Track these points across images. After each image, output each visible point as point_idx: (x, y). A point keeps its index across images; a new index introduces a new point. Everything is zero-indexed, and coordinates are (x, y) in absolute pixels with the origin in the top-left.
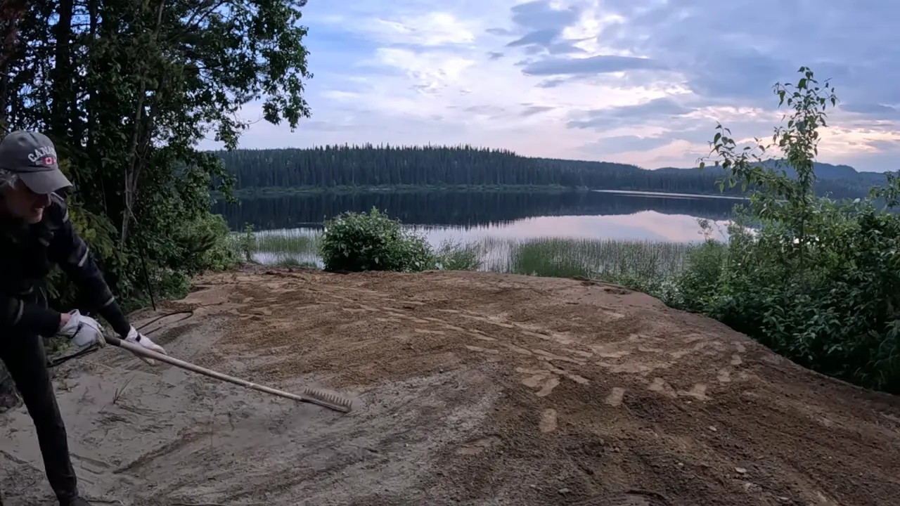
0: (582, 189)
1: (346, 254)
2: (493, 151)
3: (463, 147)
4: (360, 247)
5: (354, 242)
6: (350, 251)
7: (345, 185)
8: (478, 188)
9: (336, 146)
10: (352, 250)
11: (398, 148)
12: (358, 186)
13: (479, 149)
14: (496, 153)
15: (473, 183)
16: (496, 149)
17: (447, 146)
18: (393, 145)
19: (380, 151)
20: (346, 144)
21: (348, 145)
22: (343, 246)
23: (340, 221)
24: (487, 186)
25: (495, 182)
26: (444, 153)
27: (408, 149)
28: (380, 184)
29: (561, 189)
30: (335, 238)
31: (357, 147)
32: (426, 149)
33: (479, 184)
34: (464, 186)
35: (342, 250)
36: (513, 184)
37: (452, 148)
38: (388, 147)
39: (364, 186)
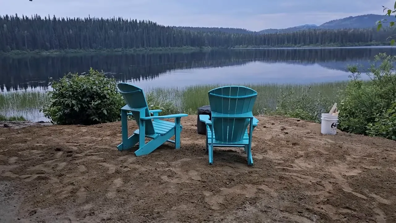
0: (208, 49)
1: (76, 108)
2: (140, 22)
3: (116, 18)
4: (89, 103)
5: (82, 98)
6: (79, 106)
7: (18, 49)
8: (130, 51)
9: (7, 16)
10: (81, 105)
11: (63, 20)
12: (31, 51)
13: (129, 21)
14: (142, 23)
15: (126, 47)
16: (142, 21)
17: (104, 18)
18: (59, 17)
19: (47, 21)
20: (16, 15)
21: (18, 16)
22: (74, 102)
23: (66, 82)
24: (137, 49)
25: (143, 46)
26: (101, 24)
27: (72, 20)
28: (51, 49)
29: (192, 49)
30: (62, 95)
31: (27, 18)
32: (86, 20)
33: (131, 48)
34: (120, 49)
35: (73, 105)
36: (157, 47)
37: (107, 20)
38: (55, 18)
39: (37, 51)
